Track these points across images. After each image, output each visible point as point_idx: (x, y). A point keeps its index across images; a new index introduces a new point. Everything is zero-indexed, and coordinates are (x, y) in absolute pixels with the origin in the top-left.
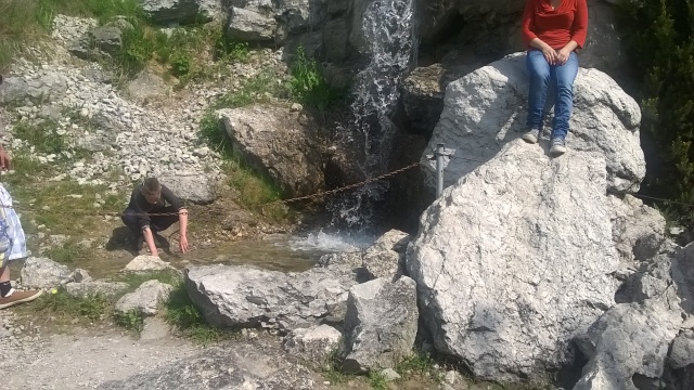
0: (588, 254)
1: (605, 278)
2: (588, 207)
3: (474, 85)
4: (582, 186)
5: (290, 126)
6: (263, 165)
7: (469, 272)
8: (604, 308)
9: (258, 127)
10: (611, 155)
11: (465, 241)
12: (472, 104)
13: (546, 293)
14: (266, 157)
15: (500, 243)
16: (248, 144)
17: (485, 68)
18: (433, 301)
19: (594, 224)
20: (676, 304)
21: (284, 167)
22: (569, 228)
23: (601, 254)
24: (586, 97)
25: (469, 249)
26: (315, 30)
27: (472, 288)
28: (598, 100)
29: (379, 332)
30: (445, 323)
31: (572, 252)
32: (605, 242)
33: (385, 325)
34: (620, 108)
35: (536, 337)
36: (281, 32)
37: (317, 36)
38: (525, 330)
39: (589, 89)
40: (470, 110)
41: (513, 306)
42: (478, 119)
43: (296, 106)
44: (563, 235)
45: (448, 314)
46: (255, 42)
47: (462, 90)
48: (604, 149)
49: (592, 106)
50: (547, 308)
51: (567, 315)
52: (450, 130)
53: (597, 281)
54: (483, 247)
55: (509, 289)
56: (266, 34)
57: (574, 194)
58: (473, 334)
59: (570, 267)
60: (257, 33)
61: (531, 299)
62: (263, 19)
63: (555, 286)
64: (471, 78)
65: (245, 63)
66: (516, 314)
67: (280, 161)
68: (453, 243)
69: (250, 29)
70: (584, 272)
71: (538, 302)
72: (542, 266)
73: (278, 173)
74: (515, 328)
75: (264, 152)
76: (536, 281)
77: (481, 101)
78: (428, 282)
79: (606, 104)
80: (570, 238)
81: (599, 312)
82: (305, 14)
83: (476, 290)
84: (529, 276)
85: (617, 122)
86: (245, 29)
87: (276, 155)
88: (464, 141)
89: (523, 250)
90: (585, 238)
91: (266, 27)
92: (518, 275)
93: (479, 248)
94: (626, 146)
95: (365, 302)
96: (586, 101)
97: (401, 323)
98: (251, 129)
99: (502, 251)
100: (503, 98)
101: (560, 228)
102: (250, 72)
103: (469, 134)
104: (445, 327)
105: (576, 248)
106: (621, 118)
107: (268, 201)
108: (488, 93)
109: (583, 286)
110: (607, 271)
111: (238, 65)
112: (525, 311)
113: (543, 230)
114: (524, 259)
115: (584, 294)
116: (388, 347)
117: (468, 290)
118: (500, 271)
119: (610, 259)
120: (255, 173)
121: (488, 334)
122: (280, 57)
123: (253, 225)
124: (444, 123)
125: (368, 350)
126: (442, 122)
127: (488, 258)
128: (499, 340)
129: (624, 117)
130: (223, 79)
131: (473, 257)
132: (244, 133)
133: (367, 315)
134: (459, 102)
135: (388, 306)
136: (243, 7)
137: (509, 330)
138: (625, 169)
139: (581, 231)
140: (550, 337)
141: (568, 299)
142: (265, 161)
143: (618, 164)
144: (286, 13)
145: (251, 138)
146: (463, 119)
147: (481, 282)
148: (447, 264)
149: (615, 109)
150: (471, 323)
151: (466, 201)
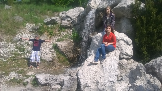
0: (112, 71)
1: (114, 76)
2: (113, 61)
3: (96, 37)
4: (112, 57)
5: (70, 45)
6: (64, 53)
7: (87, 75)
8: (114, 82)
9: (63, 46)
10: (123, 51)
11: (87, 68)
12: (96, 41)
13: (102, 79)
14: (65, 52)
15: (94, 69)
16: (61, 49)
17: (99, 33)
18: (80, 80)
19: (113, 65)
20: (128, 82)
21: (68, 54)
22: (108, 66)
23: (114, 71)
24: (118, 39)
25: (88, 70)
26: (79, 24)
27: (87, 78)
28: (120, 39)
29: (68, 86)
30: (81, 85)
31: (108, 71)
32: (115, 69)
33: (69, 85)
34: (126, 41)
35: (99, 88)
36: (72, 25)
37: (79, 26)
38: (97, 86)
39: (118, 37)
40: (96, 42)
41: (95, 82)
42: (97, 44)
43: (71, 41)
44: (107, 67)
45: (82, 83)
46: (66, 27)
47: (94, 38)
48: (121, 49)
49: (119, 41)
50: (102, 82)
51: (106, 83)
52: (93, 46)
53: (112, 77)
54: (91, 70)
55: (95, 78)
56: (69, 26)
57: (111, 59)
58: (86, 87)
59: (108, 74)
60: (67, 26)
61: (99, 80)
62: (68, 23)
63: (104, 78)
64: (96, 35)
65: (64, 32)
66: (96, 83)
67: (68, 52)
68: (85, 69)
69: (65, 25)
70: (110, 75)
71: (100, 81)
72: (102, 74)
73: (67, 55)
74: (95, 86)
75: (64, 50)
76: (101, 77)
77: (98, 40)
78: (79, 77)
79: (123, 40)
80: (108, 68)
81: (112, 83)
82: (76, 21)
83: (88, 78)
84: (99, 76)
85: (125, 44)
86: (64, 25)
87: (67, 51)
88: (95, 48)
89: (99, 70)
90: (111, 68)
91: (69, 24)
92: (97, 75)
93: (90, 70)
94: (127, 49)
95: (66, 80)
96: (118, 40)
97: (73, 85)
98: (62, 46)
99: (95, 71)
100: (102, 39)
101: (106, 66)
102: (65, 34)
103: (96, 47)
104: (81, 86)
105: (109, 70)
106: (126, 43)
107: (65, 61)
108: (99, 38)
109: (110, 77)
110: (115, 75)
111: (63, 32)
112: (98, 83)
113: (103, 66)
114: (99, 72)
115: (110, 79)
116: (69, 89)
117: (86, 78)
118: (94, 75)
119: (116, 72)
120: (63, 55)
121: (89, 87)
122: (71, 30)
123: (61, 66)
124: (91, 45)
125: (65, 90)
126: (91, 44)
127: (91, 72)
128: (91, 88)
129: (127, 43)
130: (59, 35)
131: (89, 72)
132: (60, 47)
133: (66, 83)
134: (94, 40)
135: (70, 81)
136: (64, 20)
137: (94, 86)
138: (126, 54)
139: (111, 67)
140: (102, 88)
141: (106, 80)
142: (64, 52)
143: (124, 52)
144: (73, 21)
145: (62, 48)
146: (95, 44)
147: (90, 77)
148: (83, 73)
149: (125, 41)
150: (86, 85)
151: (89, 60)
